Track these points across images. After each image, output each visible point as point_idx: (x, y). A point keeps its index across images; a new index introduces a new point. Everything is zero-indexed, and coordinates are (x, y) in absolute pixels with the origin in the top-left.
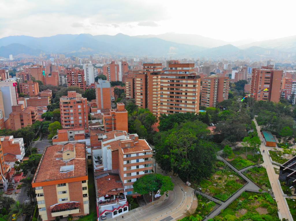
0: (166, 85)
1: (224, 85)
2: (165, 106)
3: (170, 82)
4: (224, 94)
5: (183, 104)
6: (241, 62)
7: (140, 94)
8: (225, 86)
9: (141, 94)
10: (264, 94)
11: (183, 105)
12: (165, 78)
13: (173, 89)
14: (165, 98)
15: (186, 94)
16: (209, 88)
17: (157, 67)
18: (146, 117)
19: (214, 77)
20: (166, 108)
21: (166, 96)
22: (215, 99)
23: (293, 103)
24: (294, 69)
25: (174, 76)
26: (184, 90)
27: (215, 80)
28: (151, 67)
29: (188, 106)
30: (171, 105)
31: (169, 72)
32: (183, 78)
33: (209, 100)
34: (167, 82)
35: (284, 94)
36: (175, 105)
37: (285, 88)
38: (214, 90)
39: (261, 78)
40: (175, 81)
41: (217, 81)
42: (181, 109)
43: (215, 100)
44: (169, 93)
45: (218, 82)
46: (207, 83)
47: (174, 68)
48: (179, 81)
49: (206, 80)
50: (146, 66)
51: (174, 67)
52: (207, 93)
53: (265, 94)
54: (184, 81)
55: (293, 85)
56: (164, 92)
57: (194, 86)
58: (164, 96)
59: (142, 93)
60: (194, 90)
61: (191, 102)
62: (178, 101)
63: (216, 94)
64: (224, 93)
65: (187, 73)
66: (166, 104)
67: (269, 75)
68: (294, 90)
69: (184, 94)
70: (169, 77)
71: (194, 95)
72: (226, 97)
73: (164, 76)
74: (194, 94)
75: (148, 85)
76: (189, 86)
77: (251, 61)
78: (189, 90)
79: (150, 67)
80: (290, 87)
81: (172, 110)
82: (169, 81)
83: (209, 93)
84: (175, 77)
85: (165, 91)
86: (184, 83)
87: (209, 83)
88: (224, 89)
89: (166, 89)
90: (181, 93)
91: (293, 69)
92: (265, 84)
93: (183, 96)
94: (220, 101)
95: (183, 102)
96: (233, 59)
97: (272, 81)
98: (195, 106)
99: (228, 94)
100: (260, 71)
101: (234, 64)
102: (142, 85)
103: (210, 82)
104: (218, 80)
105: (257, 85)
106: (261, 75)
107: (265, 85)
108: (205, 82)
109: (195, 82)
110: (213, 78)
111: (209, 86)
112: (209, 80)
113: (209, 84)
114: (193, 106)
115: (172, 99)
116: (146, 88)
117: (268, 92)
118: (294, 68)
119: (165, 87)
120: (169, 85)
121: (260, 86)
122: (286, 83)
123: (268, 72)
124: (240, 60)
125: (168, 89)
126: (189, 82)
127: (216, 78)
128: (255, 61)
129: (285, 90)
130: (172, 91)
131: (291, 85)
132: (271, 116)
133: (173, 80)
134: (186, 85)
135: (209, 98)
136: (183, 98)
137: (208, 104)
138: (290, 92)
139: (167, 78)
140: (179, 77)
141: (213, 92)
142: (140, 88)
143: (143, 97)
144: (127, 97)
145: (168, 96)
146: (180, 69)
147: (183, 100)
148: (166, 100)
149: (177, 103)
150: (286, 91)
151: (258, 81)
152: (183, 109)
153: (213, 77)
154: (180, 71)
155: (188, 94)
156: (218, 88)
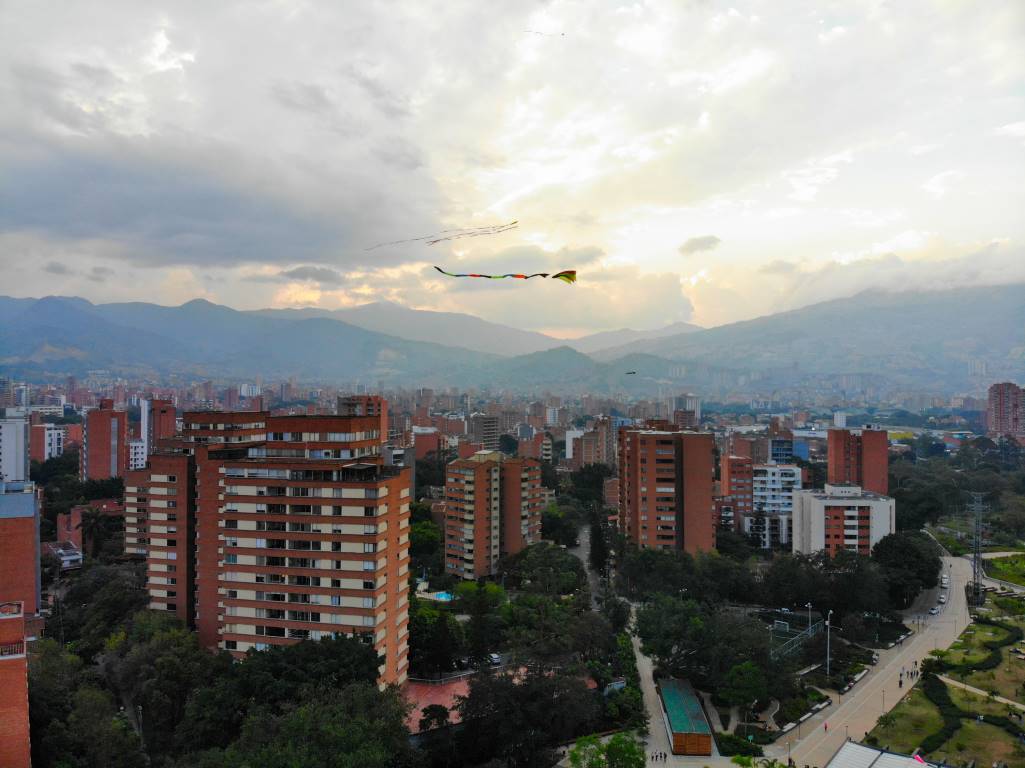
0: (251, 508)
1: (524, 489)
2: (246, 603)
3: (265, 494)
4: (525, 522)
5: (325, 591)
6: (600, 402)
7: (164, 543)
8: (525, 494)
9: (171, 543)
10: (659, 519)
11: (325, 600)
12: (246, 476)
13: (281, 527)
14: (246, 569)
15: (337, 546)
16: (470, 502)
17: (245, 426)
18: (159, 660)
19: (487, 458)
20: (250, 612)
21: (251, 560)
22: (495, 542)
23: (764, 543)
24: (758, 420)
25: (284, 469)
26: (327, 528)
27: (489, 471)
28: (215, 427)
29: (346, 602)
30: (277, 597)
31: (270, 452)
32: (322, 476)
33: (471, 547)
34: (255, 494)
35: (731, 514)
36: (293, 597)
37: (731, 492)
38: (489, 510)
39: (643, 461)
40: (288, 492)
41: (496, 475)
42: (316, 617)
43: (495, 547)
44: (262, 543)
45: (502, 479)
46: (463, 482)
47: (290, 434)
48: (305, 492)
49: (457, 471)
50: (196, 423)
51: (288, 432)
52: (463, 520)
53: (663, 518)
54: (327, 492)
55: (755, 478)
56: (243, 542)
57: (369, 511)
58: (242, 560)
59: (173, 538)
60: (371, 529)
61: (358, 584)
62: (303, 581)
63: (496, 523)
64: (524, 518)
65: (345, 455)
66: (250, 595)
67: (668, 452)
68: (762, 497)
69: (326, 546)
70: (263, 473)
71: (371, 550)
72: (534, 532)
73: (243, 468)
74: (369, 548)
75: (197, 503)
76: (347, 511)
77: (630, 399)
78: (346, 529)
79: (211, 426)
80: (748, 488)
81: (275, 623)
82: (264, 489)
83: (471, 522)
84: (288, 472)
85: (247, 534)
86: (327, 501)
87: (468, 482)
88: (525, 503)
89: (251, 526)
90: (317, 545)
91: (756, 422)
92: (662, 484)
93: (325, 555)
94: (514, 548)
95: (326, 582)
96: (578, 392)
97: (680, 471)
98: (375, 599)
99: (539, 523)
100: (639, 437)
101: (580, 406)
102: (175, 504)
103: (471, 479)
104: (502, 470)
105: (634, 486)
106: (644, 452)
107: (659, 486)
108: (456, 480)
109: (372, 495)
110: (481, 464)
111: (470, 493)
112: (468, 472)
113: (470, 488)
114: (366, 603)
115: (275, 570)
116: (192, 519)
117: (674, 513)
118: (760, 418)
119: (247, 516)
120: (264, 507)
121: (644, 489)
122: (734, 472)
123: (663, 442)
124: (598, 395)
125: (260, 525)
126: (348, 493)
127: (495, 463)
128: (643, 398)
129: (733, 500)
130: (277, 536)
131: (748, 481)
132: (682, 615)
133: (279, 488)
134: (334, 507)
135: (471, 542)
136: (325, 564)
137: (469, 566)
138: (748, 505)
139: (252, 481)
140: (308, 473)
141: (486, 515)
142: (164, 517)
143: (178, 556)
144: (129, 550)
145: (260, 557)
146: (315, 437)
147: (326, 573)
148: (251, 578)
149: (301, 589)
150: (734, 502)
151: (636, 471)
152: (325, 618)
153: (483, 461)
154: (313, 446)
155: (346, 547)
156: (502, 499)
